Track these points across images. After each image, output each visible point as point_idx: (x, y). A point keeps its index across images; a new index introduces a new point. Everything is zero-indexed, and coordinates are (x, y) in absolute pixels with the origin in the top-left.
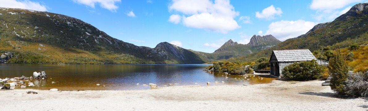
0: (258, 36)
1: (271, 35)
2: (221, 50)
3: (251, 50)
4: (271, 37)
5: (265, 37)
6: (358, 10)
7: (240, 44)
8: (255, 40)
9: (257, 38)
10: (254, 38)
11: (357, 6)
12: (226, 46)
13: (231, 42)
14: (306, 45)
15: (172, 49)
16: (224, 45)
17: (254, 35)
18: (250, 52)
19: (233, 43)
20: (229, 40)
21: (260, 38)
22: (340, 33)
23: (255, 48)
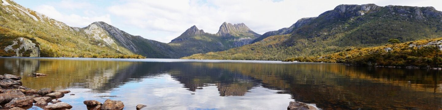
0: (229, 24)
1: (244, 24)
2: (181, 40)
3: (221, 42)
4: (244, 26)
5: (237, 25)
6: (341, 11)
7: (207, 33)
8: (226, 29)
9: (228, 27)
10: (225, 26)
11: (340, 7)
12: (189, 35)
13: (195, 29)
14: (295, 43)
15: (116, 34)
16: (185, 32)
17: (224, 23)
18: (221, 45)
19: (198, 31)
20: (193, 26)
21: (231, 28)
22: (325, 34)
23: (226, 40)
